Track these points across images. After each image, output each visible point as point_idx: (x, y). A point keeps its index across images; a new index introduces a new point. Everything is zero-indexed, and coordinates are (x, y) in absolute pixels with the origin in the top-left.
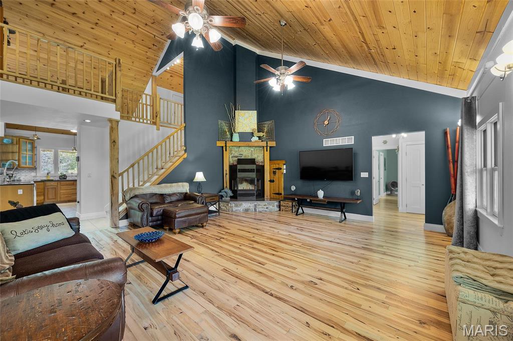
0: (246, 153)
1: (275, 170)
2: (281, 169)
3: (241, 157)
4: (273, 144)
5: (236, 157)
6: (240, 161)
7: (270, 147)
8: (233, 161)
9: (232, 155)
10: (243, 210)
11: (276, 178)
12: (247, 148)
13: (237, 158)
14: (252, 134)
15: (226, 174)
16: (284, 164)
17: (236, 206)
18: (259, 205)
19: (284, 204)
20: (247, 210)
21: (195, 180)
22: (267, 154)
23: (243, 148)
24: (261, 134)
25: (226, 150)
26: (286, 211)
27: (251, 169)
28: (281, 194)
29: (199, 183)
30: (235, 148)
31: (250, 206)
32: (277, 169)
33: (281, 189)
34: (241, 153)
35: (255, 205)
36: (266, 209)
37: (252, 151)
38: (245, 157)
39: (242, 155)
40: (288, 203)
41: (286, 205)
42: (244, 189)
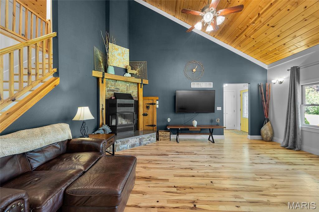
0: (123, 88)
1: (148, 105)
2: (155, 104)
3: (118, 91)
4: (146, 82)
5: (113, 91)
6: (118, 96)
7: (144, 84)
8: (110, 95)
9: (109, 88)
10: (130, 146)
11: (150, 112)
12: (123, 83)
13: (113, 92)
14: (126, 71)
15: (103, 109)
16: (157, 100)
17: (123, 143)
18: (144, 138)
19: (162, 135)
20: (133, 146)
21: (76, 118)
22: (141, 91)
23: (119, 82)
25: (102, 82)
26: (164, 140)
27: (130, 104)
28: (155, 126)
29: (84, 123)
30: (112, 81)
31: (136, 142)
32: (151, 104)
33: (155, 121)
34: (118, 87)
35: (140, 139)
36: (149, 141)
37: (127, 86)
38: (121, 92)
39: (119, 89)
40: (165, 133)
41: (164, 135)
42: (123, 124)
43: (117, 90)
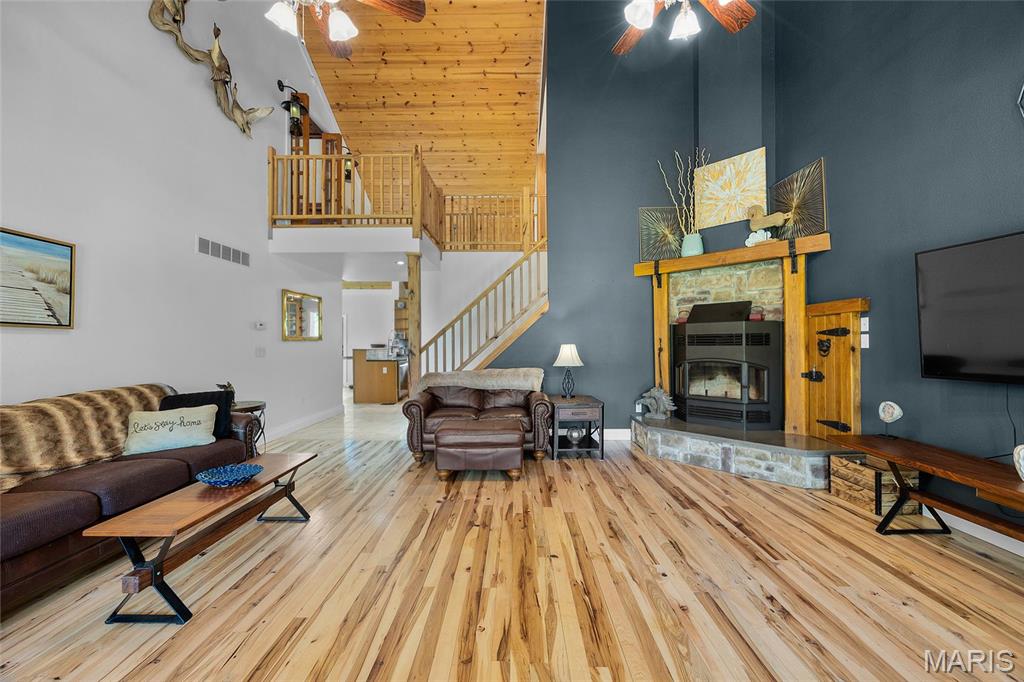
0: (722, 286)
1: (824, 337)
2: (845, 332)
3: (705, 299)
4: (821, 242)
5: (691, 301)
6: (700, 313)
7: (810, 257)
8: (680, 311)
9: (680, 296)
10: (685, 458)
11: (828, 366)
12: (725, 271)
13: (691, 305)
14: (746, 227)
15: (661, 350)
16: (863, 314)
17: (666, 442)
18: (738, 452)
19: (843, 471)
20: (698, 460)
21: (558, 363)
22: (797, 285)
23: (709, 272)
24: (778, 219)
25: (660, 286)
26: (851, 498)
27: (731, 336)
28: (846, 428)
29: (568, 372)
30: (687, 274)
31: (706, 451)
32: (833, 332)
33: (847, 409)
34: (704, 288)
35: (726, 452)
37: (740, 279)
38: (715, 299)
39: (708, 292)
40: (855, 470)
41: (850, 473)
42: (709, 394)
43: (703, 296)
